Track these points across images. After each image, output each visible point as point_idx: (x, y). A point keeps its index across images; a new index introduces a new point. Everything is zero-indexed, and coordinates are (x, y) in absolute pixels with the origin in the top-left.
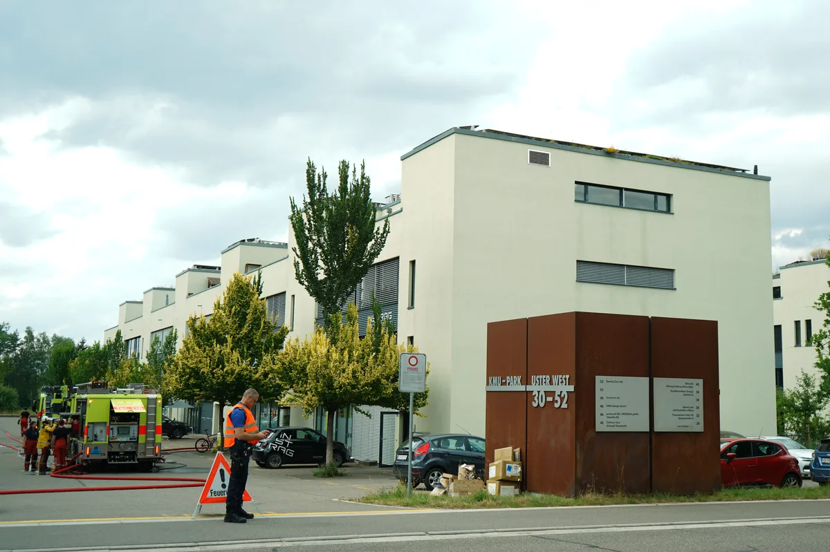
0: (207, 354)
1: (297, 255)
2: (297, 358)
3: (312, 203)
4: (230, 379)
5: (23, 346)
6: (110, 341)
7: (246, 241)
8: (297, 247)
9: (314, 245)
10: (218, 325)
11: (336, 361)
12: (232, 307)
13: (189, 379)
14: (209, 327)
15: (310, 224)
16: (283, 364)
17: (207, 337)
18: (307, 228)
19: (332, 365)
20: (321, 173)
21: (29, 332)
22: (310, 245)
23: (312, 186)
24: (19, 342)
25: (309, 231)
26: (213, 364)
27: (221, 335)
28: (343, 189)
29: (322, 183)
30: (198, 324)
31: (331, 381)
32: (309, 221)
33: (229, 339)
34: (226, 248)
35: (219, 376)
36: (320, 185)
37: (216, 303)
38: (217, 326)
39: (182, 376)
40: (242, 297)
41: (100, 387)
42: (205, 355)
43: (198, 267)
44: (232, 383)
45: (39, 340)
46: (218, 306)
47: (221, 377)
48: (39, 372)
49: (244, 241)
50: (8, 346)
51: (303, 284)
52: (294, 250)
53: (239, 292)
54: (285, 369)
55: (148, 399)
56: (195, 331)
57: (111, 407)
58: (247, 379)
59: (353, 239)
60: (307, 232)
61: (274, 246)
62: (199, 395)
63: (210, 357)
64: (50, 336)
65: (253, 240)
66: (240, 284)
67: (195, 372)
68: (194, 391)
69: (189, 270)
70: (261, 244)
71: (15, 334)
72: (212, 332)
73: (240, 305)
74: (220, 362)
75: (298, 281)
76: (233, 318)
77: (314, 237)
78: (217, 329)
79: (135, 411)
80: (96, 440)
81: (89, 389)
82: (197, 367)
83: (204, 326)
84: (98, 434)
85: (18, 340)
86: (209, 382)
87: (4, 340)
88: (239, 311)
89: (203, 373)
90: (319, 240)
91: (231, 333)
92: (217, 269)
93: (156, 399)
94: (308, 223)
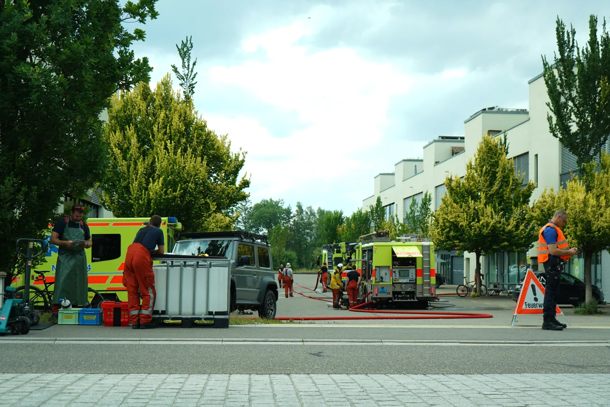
0: (464, 210)
2: (555, 205)
3: (562, 60)
4: (485, 231)
5: (295, 218)
6: (372, 206)
7: (487, 110)
8: (550, 101)
9: (566, 99)
10: (472, 183)
11: (593, 206)
12: (483, 166)
13: (449, 232)
14: (464, 186)
15: (561, 79)
16: (542, 211)
17: (462, 194)
18: (559, 84)
19: (589, 210)
20: (570, 31)
21: (300, 207)
22: (563, 99)
23: (562, 44)
24: (292, 215)
25: (561, 86)
26: (470, 219)
27: (475, 192)
28: (593, 42)
29: (571, 39)
30: (453, 184)
31: (590, 225)
32: (560, 76)
33: (482, 195)
34: (468, 118)
35: (475, 229)
36: (569, 41)
37: (468, 165)
38: (471, 184)
39: (443, 230)
40: (491, 158)
41: (383, 236)
42: (462, 210)
43: (443, 138)
44: (488, 236)
45: (307, 213)
46: (470, 167)
47: (478, 230)
48: (309, 239)
49: (485, 109)
50: (284, 219)
51: (557, 137)
52: (548, 105)
53: (488, 153)
54: (543, 215)
55: (423, 246)
56: (451, 190)
57: (393, 253)
58: (501, 231)
59: (606, 90)
60: (558, 87)
61: (512, 112)
62: (459, 246)
63: (466, 212)
64: (315, 210)
65: (493, 108)
66: (490, 145)
67: (455, 226)
68: (454, 243)
69: (435, 141)
70: (500, 111)
71: (288, 208)
72: (466, 191)
73: (490, 165)
74: (476, 216)
75: (552, 134)
76: (484, 176)
77: (566, 92)
78: (471, 187)
79: (414, 256)
80: (382, 281)
81: (374, 238)
82: (456, 221)
83: (459, 184)
84: (384, 276)
85: (291, 213)
86: (467, 233)
87: (281, 213)
88: (490, 170)
89: (462, 226)
90: (570, 95)
91: (483, 190)
92: (459, 139)
93: (429, 246)
94: (559, 79)
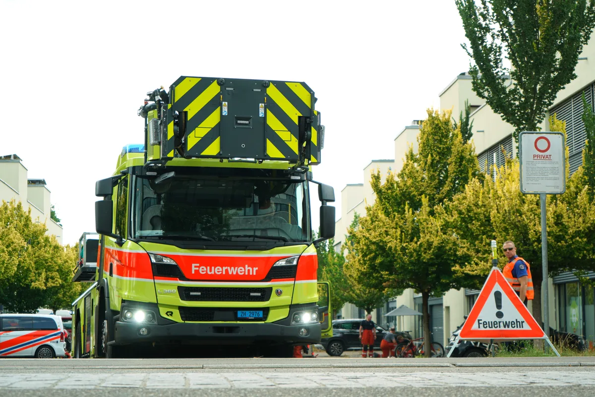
0: (397, 224)
1: (469, 54)
4: (426, 256)
7: (467, 75)
10: (409, 182)
12: (426, 156)
13: (375, 258)
14: (398, 186)
16: (460, 213)
17: (396, 199)
26: (406, 238)
27: (414, 196)
33: (425, 200)
34: (446, 88)
35: (410, 253)
37: (408, 153)
38: (408, 184)
39: (364, 256)
40: (440, 141)
42: (394, 225)
43: (418, 122)
44: (430, 263)
46: (411, 157)
47: (415, 254)
53: (434, 134)
54: (463, 220)
56: (379, 192)
62: (388, 280)
63: (400, 227)
66: (436, 122)
67: (381, 248)
68: (382, 275)
72: (403, 194)
73: (439, 153)
74: (415, 233)
75: (475, 93)
76: (429, 170)
78: (408, 188)
82: (381, 241)
83: (392, 184)
86: (399, 260)
88: (438, 162)
89: (390, 248)
91: (428, 192)
